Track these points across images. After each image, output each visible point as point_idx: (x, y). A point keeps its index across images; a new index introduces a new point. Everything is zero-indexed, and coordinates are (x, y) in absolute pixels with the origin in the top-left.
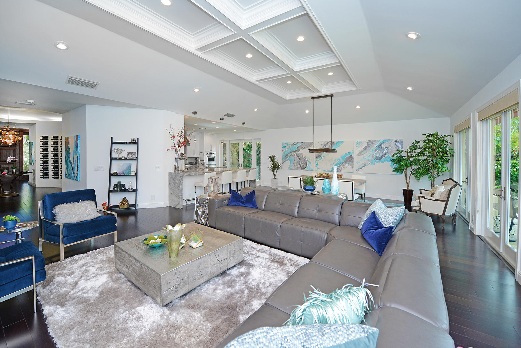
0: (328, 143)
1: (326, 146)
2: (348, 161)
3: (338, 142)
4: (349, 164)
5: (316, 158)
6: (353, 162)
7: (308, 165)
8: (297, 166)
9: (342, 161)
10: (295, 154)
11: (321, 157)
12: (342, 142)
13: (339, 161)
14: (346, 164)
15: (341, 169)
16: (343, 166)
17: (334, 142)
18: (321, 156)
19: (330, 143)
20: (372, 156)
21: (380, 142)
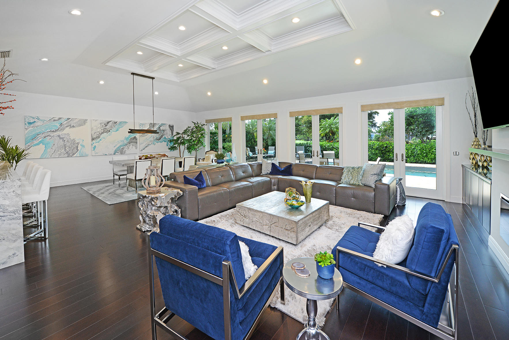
0: (109, 122)
1: (106, 126)
2: (132, 142)
3: (121, 122)
4: (133, 145)
5: (93, 139)
6: (137, 143)
7: (81, 150)
8: (59, 152)
9: (126, 142)
10: (54, 134)
11: (100, 139)
12: (126, 122)
13: (122, 142)
14: (130, 146)
15: (125, 150)
16: (127, 148)
17: (116, 122)
18: (100, 137)
19: (111, 122)
20: (154, 137)
21: (159, 125)
